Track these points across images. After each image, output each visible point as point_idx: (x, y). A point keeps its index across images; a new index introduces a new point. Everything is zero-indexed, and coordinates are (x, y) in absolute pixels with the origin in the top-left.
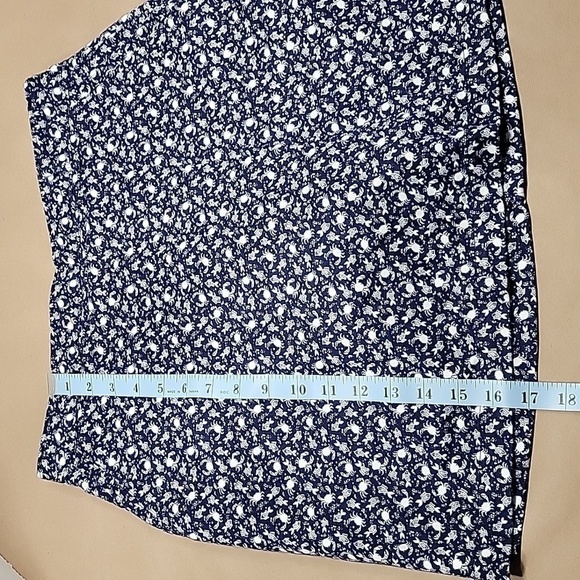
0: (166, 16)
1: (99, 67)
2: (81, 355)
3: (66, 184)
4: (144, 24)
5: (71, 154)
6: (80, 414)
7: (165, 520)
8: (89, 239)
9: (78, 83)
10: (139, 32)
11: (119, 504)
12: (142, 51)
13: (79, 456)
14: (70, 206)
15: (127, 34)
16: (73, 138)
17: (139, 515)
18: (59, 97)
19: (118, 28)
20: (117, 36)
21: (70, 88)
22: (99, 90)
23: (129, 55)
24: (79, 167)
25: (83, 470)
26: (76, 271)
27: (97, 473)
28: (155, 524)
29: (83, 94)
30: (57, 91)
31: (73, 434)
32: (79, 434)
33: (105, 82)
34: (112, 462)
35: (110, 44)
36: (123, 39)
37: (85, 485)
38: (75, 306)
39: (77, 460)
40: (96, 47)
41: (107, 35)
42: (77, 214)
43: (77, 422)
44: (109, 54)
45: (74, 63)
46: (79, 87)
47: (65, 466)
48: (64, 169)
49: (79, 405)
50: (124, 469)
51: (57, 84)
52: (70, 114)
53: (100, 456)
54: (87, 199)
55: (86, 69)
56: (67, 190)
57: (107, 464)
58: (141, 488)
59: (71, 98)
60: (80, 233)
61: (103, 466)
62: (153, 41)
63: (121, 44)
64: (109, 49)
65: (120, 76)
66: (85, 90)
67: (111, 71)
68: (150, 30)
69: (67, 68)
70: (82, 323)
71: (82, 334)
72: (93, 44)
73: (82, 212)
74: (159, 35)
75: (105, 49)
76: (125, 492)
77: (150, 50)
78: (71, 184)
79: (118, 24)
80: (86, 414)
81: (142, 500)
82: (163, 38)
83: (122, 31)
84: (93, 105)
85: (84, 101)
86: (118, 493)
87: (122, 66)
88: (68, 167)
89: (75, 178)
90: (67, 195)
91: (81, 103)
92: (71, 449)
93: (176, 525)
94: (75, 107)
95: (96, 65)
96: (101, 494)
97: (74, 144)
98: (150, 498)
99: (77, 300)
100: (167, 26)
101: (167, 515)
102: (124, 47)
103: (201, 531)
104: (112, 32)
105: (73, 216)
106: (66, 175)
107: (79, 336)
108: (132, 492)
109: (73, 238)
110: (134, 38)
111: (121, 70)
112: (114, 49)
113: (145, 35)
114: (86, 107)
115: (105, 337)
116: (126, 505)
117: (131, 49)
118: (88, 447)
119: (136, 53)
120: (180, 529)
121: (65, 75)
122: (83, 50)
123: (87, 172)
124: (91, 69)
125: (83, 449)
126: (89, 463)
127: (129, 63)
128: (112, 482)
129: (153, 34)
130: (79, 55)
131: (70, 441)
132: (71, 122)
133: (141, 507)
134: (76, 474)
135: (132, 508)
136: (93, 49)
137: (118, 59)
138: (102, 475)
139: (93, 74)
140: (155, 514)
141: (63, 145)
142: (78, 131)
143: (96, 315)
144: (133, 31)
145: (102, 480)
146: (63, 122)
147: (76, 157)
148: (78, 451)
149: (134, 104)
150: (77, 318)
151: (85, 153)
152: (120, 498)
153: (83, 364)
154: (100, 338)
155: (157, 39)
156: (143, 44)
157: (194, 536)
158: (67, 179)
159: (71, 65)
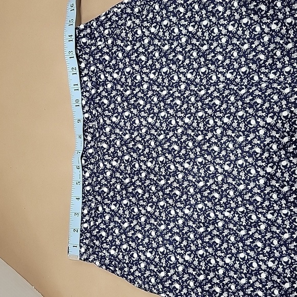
0: (155, 3)
1: (110, 28)
2: (94, 191)
3: (87, 94)
4: (140, 6)
5: (90, 77)
6: (92, 224)
7: (147, 286)
8: (102, 127)
9: (96, 36)
10: (136, 10)
11: (118, 275)
12: (137, 21)
13: (92, 247)
14: (90, 107)
15: (129, 11)
16: (92, 68)
17: (130, 282)
18: (85, 44)
19: (123, 6)
20: (122, 11)
21: (91, 39)
22: (110, 41)
23: (129, 23)
24: (96, 85)
25: (95, 256)
26: (92, 143)
27: (104, 257)
28: (140, 287)
29: (99, 43)
30: (84, 40)
31: (88, 235)
32: (92, 235)
33: (114, 38)
34: (112, 252)
35: (117, 16)
36: (126, 13)
37: (98, 263)
38: (91, 163)
39: (91, 249)
40: (109, 16)
41: (115, 10)
42: (94, 112)
43: (90, 228)
44: (117, 21)
45: (94, 24)
46: (97, 39)
47: (85, 253)
48: (87, 86)
49: (91, 219)
50: (120, 257)
51: (84, 36)
52: (91, 54)
53: (105, 249)
54: (101, 105)
55: (102, 29)
56: (88, 98)
57: (110, 253)
58: (131, 268)
59: (92, 45)
60: (95, 123)
61: (107, 254)
62: (144, 16)
63: (124, 16)
64: (117, 19)
65: (123, 35)
66: (101, 40)
67: (118, 31)
68: (143, 10)
69: (90, 27)
70: (95, 173)
71: (94, 180)
72: (106, 15)
73: (97, 111)
74: (149, 13)
75: (114, 18)
76: (122, 269)
77: (143, 21)
78: (91, 94)
79: (122, 3)
80: (95, 224)
81: (133, 274)
82: (151, 15)
83: (125, 8)
84: (105, 50)
85: (100, 47)
86: (117, 269)
87: (125, 29)
88: (89, 84)
89: (93, 91)
90: (88, 101)
91: (98, 48)
92: (87, 243)
93: (153, 289)
94: (94, 50)
95: (108, 27)
96: (107, 268)
97: (93, 72)
98: (137, 274)
99: (93, 160)
100: (154, 9)
101: (148, 283)
102: (126, 18)
103: (168, 293)
104: (119, 8)
105: (91, 113)
106: (88, 89)
107: (93, 180)
108: (126, 269)
109: (91, 126)
110: (132, 13)
111: (124, 31)
112: (119, 19)
113: (139, 12)
114: (101, 51)
115: (108, 182)
116: (123, 276)
117: (130, 19)
118: (97, 243)
119: (134, 22)
120: (155, 291)
121: (89, 31)
122: (100, 17)
123: (101, 88)
124: (105, 29)
125: (94, 244)
126: (98, 252)
127: (129, 28)
128: (113, 263)
129: (145, 12)
130: (97, 19)
131: (87, 238)
132: (91, 59)
133: (132, 278)
134: (92, 258)
135: (126, 278)
136: (107, 17)
137: (122, 25)
138: (107, 259)
139: (106, 32)
140: (140, 282)
141: (86, 71)
142: (95, 64)
143: (104, 170)
144: (132, 9)
145: (107, 262)
146: (87, 58)
147: (94, 79)
148: (92, 244)
149: (131, 52)
150: (92, 170)
151: (99, 77)
152: (119, 272)
153: (94, 196)
154: (106, 183)
155: (147, 16)
156: (138, 17)
157: (163, 295)
158: (88, 91)
159: (92, 25)
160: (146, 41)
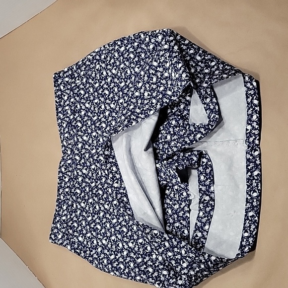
0: (114, 52)
1: (85, 70)
2: (71, 192)
3: (67, 119)
4: (105, 54)
5: (70, 106)
6: (68, 217)
7: (101, 266)
8: (76, 144)
9: (76, 76)
10: (103, 57)
11: (82, 257)
12: (103, 65)
13: (67, 235)
14: (68, 129)
15: (98, 57)
16: (72, 100)
17: (90, 262)
18: (67, 82)
19: (94, 54)
20: (93, 58)
21: (72, 79)
22: (84, 80)
23: (98, 67)
24: (73, 113)
25: (68, 241)
26: (71, 156)
27: (74, 243)
28: (97, 267)
29: (78, 81)
30: (67, 79)
31: (65, 225)
32: (67, 226)
33: (87, 77)
34: (80, 239)
35: (90, 61)
36: (96, 59)
37: (69, 247)
38: (69, 171)
39: (66, 236)
40: (84, 61)
41: (89, 56)
42: (71, 132)
43: (67, 220)
44: (89, 65)
45: (75, 68)
46: (76, 78)
47: (61, 238)
48: (67, 113)
49: (68, 213)
50: (85, 243)
51: (67, 77)
52: (71, 90)
53: (76, 236)
54: (76, 127)
55: (79, 71)
56: (68, 122)
57: (78, 239)
58: (92, 251)
59: (72, 83)
60: (72, 141)
61: (77, 240)
62: (108, 62)
63: (95, 61)
64: (89, 63)
65: (93, 75)
67: (90, 72)
68: (107, 57)
69: (71, 70)
70: (72, 179)
71: (72, 183)
72: (83, 60)
73: (73, 131)
74: (111, 59)
75: (88, 63)
76: (85, 252)
77: (107, 65)
78: (70, 119)
79: (94, 52)
80: (71, 218)
81: (92, 256)
82: (112, 61)
83: (95, 56)
84: (82, 86)
85: (78, 84)
86: (82, 252)
87: (95, 71)
88: (69, 112)
89: (72, 117)
90: (68, 124)
91: (76, 85)
92: (64, 231)
93: (105, 268)
94: (74, 86)
95: (83, 69)
96: (75, 252)
97: (72, 103)
98: (95, 256)
99: (70, 169)
100: (115, 56)
101: (102, 264)
102: (95, 63)
103: (115, 272)
104: (91, 56)
105: (70, 133)
106: (68, 116)
107: (70, 184)
108: (88, 252)
109: (70, 143)
110: (100, 59)
111: (94, 73)
112: (91, 63)
113: (105, 58)
114: (78, 87)
115: (80, 186)
116: (85, 258)
117: (99, 64)
118: (71, 231)
119: (101, 66)
120: (107, 270)
121: (70, 73)
122: (79, 62)
123: (77, 115)
124: (81, 71)
125: (69, 232)
126: (71, 238)
127: (97, 70)
128: (80, 247)
129: (108, 59)
130: (77, 64)
131: (64, 228)
132: (72, 93)
133: (91, 259)
134: (65, 242)
135: (88, 259)
136: (83, 62)
137: (93, 68)
138: (76, 244)
139: (82, 73)
140: (97, 263)
141: (68, 102)
142: (74, 97)
143: (77, 176)
144: (100, 57)
145: (76, 246)
146: (68, 93)
147: (73, 108)
148: (67, 232)
149: (99, 88)
150: (70, 177)
151: (77, 106)
152: (83, 254)
153: (71, 196)
154: (78, 186)
155: (110, 61)
156: (104, 62)
157: (112, 273)
158: (68, 117)
159: (73, 68)
160: (109, 80)
